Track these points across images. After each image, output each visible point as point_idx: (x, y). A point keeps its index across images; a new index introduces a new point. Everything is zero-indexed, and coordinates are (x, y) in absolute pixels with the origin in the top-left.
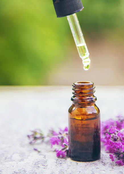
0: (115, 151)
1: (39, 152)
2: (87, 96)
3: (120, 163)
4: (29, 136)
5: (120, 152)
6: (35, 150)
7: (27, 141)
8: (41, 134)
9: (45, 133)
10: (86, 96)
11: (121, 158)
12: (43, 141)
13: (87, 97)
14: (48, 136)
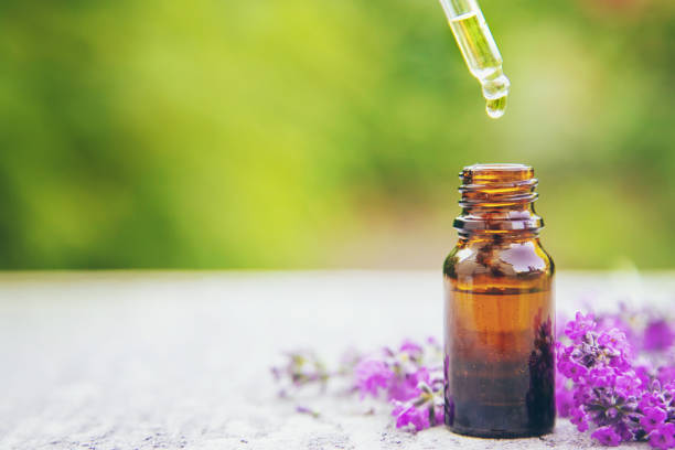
0: (587, 396)
1: (316, 416)
2: (512, 208)
3: (608, 438)
4: (275, 372)
5: (608, 399)
6: (302, 410)
7: (270, 387)
8: (318, 365)
9: (331, 363)
10: (506, 207)
11: (612, 419)
12: (323, 390)
13: (514, 214)
14: (342, 373)
